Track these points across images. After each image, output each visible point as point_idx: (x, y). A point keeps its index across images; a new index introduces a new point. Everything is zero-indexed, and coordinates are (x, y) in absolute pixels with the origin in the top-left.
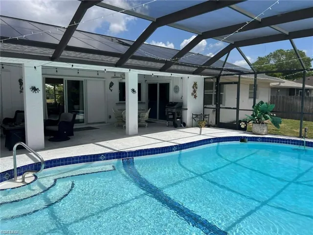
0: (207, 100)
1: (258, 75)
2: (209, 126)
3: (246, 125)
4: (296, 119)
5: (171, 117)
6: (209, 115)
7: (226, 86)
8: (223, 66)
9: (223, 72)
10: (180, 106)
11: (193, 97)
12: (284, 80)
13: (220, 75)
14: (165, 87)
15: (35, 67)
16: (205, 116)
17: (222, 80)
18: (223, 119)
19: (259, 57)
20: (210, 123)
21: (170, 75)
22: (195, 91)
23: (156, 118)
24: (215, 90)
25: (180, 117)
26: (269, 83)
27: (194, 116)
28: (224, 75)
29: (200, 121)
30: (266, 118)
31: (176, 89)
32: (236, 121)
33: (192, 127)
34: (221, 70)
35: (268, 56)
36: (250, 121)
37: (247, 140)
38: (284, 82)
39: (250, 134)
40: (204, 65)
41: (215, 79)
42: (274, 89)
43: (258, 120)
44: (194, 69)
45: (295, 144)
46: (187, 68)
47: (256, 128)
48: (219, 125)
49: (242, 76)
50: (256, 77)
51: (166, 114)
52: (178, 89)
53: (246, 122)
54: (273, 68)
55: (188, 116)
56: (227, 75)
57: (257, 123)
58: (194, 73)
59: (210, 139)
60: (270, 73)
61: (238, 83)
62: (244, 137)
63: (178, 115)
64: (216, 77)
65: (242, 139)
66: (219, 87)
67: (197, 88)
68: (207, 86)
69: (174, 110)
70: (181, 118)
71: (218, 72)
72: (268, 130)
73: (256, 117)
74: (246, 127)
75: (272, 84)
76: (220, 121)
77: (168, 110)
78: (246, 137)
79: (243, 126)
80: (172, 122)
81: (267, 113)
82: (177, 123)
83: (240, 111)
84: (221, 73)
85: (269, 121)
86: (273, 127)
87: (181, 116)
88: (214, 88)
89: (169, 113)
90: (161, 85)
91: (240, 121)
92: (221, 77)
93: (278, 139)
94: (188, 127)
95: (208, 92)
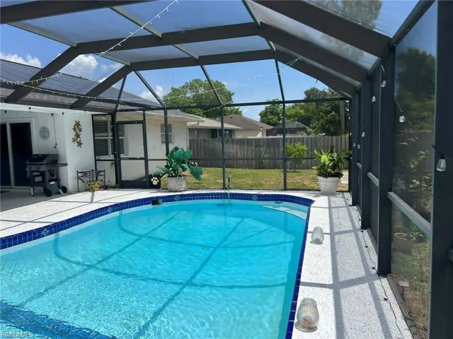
0: (99, 149)
1: (168, 111)
2: (106, 187)
3: (160, 180)
5: (38, 179)
6: (104, 171)
7: (128, 128)
8: (119, 97)
9: (120, 107)
10: (54, 161)
11: (77, 144)
13: (116, 111)
14: (22, 131)
16: (98, 173)
17: (120, 117)
18: (127, 175)
19: (172, 88)
20: (107, 183)
21: (28, 110)
22: (78, 136)
23: (9, 184)
24: (110, 134)
25: (54, 178)
26: (186, 123)
27: (80, 175)
28: (122, 111)
29: (90, 180)
30: (184, 169)
31: (44, 133)
32: (145, 177)
33: (78, 192)
34: (117, 102)
35: (183, 87)
36: (164, 174)
37: (161, 201)
39: (164, 192)
40: (87, 94)
41: (109, 118)
42: (191, 130)
43: (174, 173)
44: (73, 101)
45: (218, 198)
46: (59, 99)
47: (173, 183)
48: (122, 184)
49: (147, 112)
50: (166, 114)
51: (28, 175)
52: (49, 133)
53: (159, 176)
54: (191, 103)
55: (69, 175)
56: (126, 110)
57: (174, 177)
58: (72, 107)
59: (107, 208)
60: (186, 109)
61: (143, 122)
62: (157, 198)
63: (52, 175)
64: (110, 114)
65: (154, 201)
66: (117, 128)
67: (80, 130)
68: (97, 127)
69: (43, 168)
70: (57, 180)
71: (113, 106)
72: (187, 183)
73: (171, 169)
74: (159, 183)
75: (190, 124)
76: (123, 179)
77: (31, 168)
78: (160, 197)
79: (155, 183)
80: (42, 188)
81: (184, 162)
82: (48, 188)
83: (149, 162)
84: (117, 107)
85: (187, 173)
86: (192, 180)
87: (58, 176)
88: (109, 131)
89: (34, 174)
90: (13, 126)
91: (151, 176)
92: (118, 114)
93: (200, 195)
94: (71, 194)
95: (100, 136)
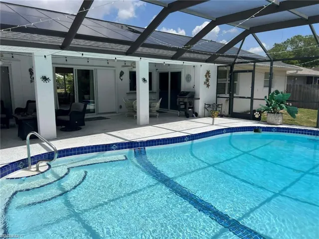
0: (220, 89)
1: (274, 62)
2: (221, 116)
3: (261, 115)
4: (312, 109)
5: (182, 107)
6: (222, 105)
7: (241, 75)
8: (238, 54)
9: (238, 60)
10: (192, 96)
11: (206, 86)
12: (302, 68)
13: (234, 63)
14: (176, 76)
15: (45, 57)
16: (217, 106)
17: (236, 68)
18: (237, 109)
19: (275, 44)
20: (223, 113)
21: (182, 64)
22: (207, 80)
23: (167, 108)
24: (228, 79)
25: (191, 107)
26: (286, 71)
27: (206, 106)
28: (238, 63)
29: (213, 111)
30: (282, 108)
31: (189, 78)
32: (250, 111)
33: (204, 117)
34: (236, 57)
35: (285, 42)
36: (265, 111)
37: (261, 130)
38: (302, 70)
39: (265, 124)
40: (216, 53)
41: (229, 68)
42: (291, 78)
43: (274, 110)
44: (207, 57)
45: (311, 134)
46: (199, 56)
47: (271, 118)
48: (233, 115)
49: (257, 64)
50: (272, 65)
51: (178, 104)
52: (191, 78)
53: (260, 112)
54: (290, 55)
55: (200, 106)
56: (241, 63)
57: (272, 113)
58: (207, 61)
59: (223, 129)
60: (287, 60)
61: (253, 72)
62: (258, 127)
63: (190, 105)
64: (229, 65)
65: (256, 129)
66: (233, 75)
67: (209, 77)
68: (220, 74)
69: (186, 100)
70: (193, 108)
71: (232, 60)
72: (283, 120)
73: (271, 107)
74: (260, 117)
75: (289, 72)
76: (234, 111)
77: (180, 99)
78: (261, 127)
79: (257, 116)
80: (184, 112)
81: (282, 103)
82: (188, 113)
83: (254, 100)
84: (235, 60)
85: (285, 111)
86: (289, 117)
87: (193, 105)
88: (228, 77)
89: (181, 103)
90: (172, 74)
91: (255, 111)
92: (235, 65)
93: (294, 129)
94: (200, 117)
95: (222, 81)
